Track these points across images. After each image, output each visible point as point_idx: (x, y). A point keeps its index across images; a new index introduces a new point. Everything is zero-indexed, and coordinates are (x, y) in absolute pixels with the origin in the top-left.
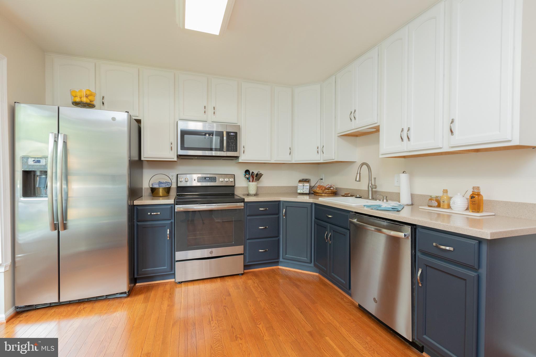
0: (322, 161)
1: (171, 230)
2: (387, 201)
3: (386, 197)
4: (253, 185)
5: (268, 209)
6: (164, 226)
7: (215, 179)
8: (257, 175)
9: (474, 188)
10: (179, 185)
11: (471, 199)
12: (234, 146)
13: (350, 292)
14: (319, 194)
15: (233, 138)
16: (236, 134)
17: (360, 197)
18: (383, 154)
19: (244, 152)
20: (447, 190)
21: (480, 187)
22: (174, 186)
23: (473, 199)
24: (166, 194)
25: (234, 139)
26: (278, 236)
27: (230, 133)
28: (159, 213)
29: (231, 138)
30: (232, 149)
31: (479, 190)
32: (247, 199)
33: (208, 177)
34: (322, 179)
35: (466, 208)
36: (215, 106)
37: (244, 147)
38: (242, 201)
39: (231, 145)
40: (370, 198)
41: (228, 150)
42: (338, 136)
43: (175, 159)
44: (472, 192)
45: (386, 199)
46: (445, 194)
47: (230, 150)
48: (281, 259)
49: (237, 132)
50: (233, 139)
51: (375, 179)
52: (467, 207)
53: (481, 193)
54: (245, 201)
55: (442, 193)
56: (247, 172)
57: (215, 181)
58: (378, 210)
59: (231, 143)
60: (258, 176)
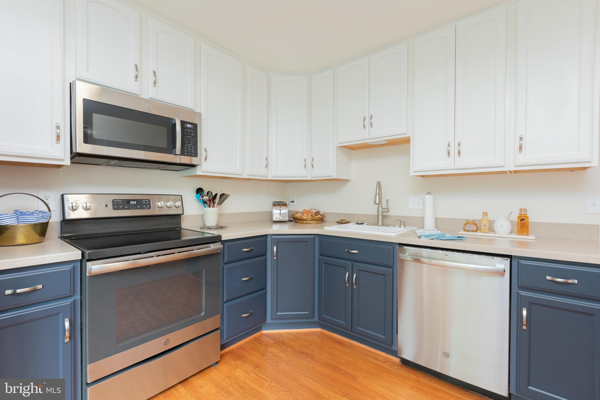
0: (309, 178)
1: (73, 321)
2: (405, 227)
3: (404, 222)
4: (215, 212)
5: (253, 248)
6: (54, 314)
7: (148, 203)
8: (222, 195)
9: (521, 210)
10: (68, 217)
11: (521, 221)
12: (193, 147)
13: (393, 348)
14: (307, 222)
15: (191, 133)
16: (194, 127)
17: (362, 223)
18: (415, 172)
19: (206, 159)
20: (487, 212)
21: (527, 209)
22: (55, 219)
23: (522, 221)
24: (37, 237)
25: (192, 135)
26: (265, 288)
27: (185, 124)
28: (40, 287)
29: (187, 133)
30: (189, 151)
31: (526, 212)
32: (225, 236)
33: (134, 200)
34: (293, 202)
35: (510, 232)
36: (155, 70)
37: (206, 151)
38: (217, 239)
39: (187, 146)
40: (380, 224)
41: (182, 153)
42: (337, 147)
43: (67, 162)
44: (520, 214)
45: (404, 225)
46: (485, 217)
47: (186, 153)
48: (269, 320)
49: (197, 124)
50: (190, 135)
51: (387, 201)
52: (510, 230)
53: (528, 215)
54: (223, 239)
55: (482, 216)
56: (199, 191)
57: (148, 206)
58: (442, 239)
59: (187, 141)
60: (223, 197)
